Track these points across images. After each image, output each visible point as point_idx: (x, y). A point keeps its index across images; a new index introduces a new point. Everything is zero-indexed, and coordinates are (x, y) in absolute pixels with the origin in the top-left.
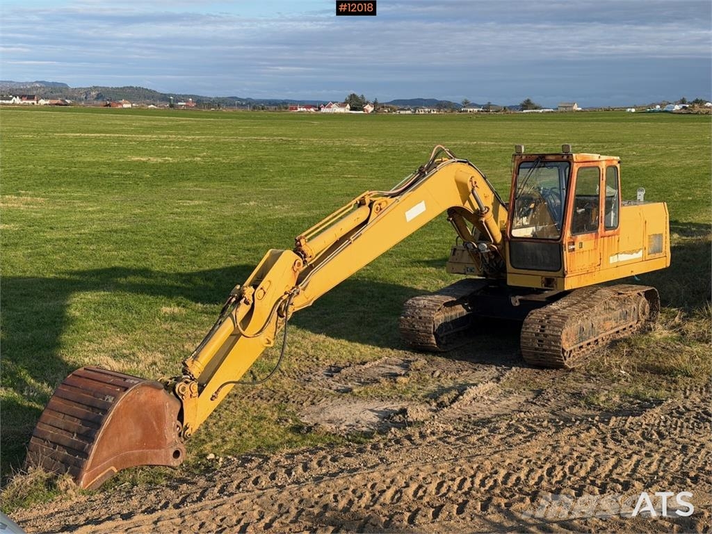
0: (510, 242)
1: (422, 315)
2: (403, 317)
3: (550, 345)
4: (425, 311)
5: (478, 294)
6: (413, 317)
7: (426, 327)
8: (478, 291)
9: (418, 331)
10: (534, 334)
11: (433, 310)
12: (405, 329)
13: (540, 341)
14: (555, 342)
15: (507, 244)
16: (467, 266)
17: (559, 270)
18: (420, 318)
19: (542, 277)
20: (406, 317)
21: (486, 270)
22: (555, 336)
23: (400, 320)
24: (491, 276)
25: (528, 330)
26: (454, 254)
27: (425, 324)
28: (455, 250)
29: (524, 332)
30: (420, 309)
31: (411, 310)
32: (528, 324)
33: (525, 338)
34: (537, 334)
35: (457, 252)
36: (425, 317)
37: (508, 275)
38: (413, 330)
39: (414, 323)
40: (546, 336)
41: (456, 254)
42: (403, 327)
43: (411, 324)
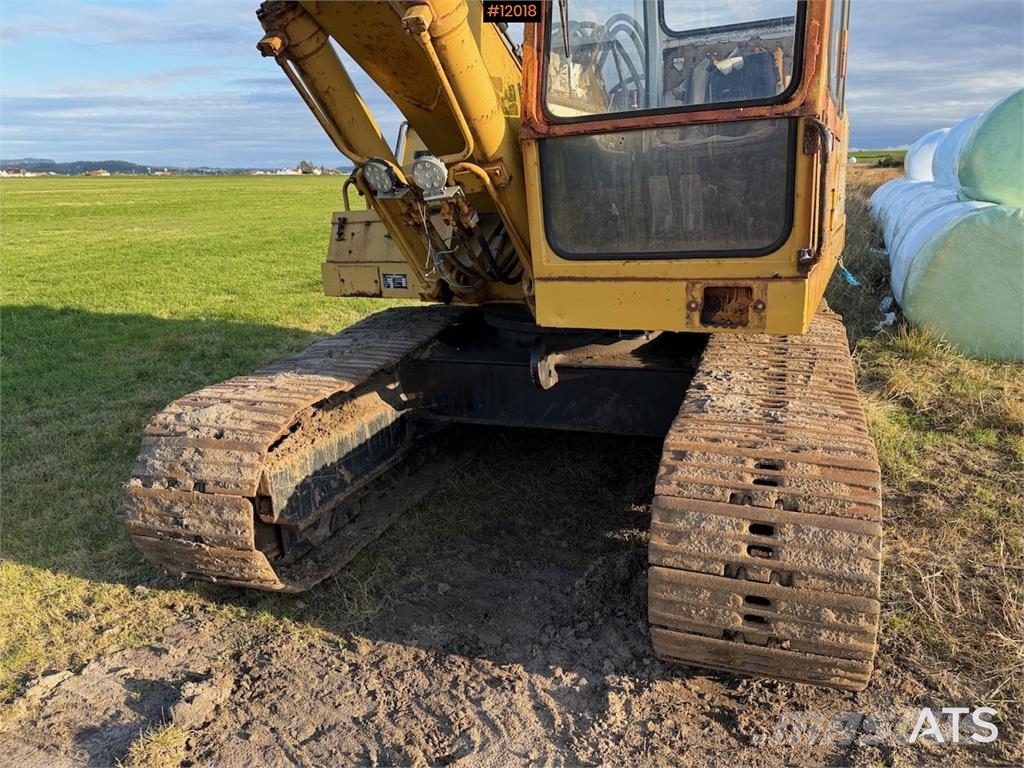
0: (541, 141)
1: (207, 473)
2: (138, 483)
3: (814, 621)
4: (219, 455)
5: (426, 354)
6: (173, 482)
7: (226, 525)
8: (423, 346)
9: (198, 539)
10: (720, 568)
11: (251, 448)
12: (151, 532)
13: (753, 600)
14: (846, 610)
15: (532, 156)
16: (385, 268)
17: (781, 245)
18: (200, 485)
19: (692, 283)
20: (147, 483)
21: (447, 277)
22: (840, 579)
23: (128, 496)
24: (462, 296)
25: (683, 545)
26: (340, 236)
27: (220, 511)
28: (342, 223)
29: (663, 553)
30: (199, 447)
31: (168, 453)
32: (683, 514)
33: (676, 585)
34: (735, 571)
35: (349, 230)
36: (217, 483)
37: (539, 287)
38: (178, 535)
39: (177, 509)
40: (788, 578)
41: (347, 235)
42: (140, 522)
43: (169, 509)
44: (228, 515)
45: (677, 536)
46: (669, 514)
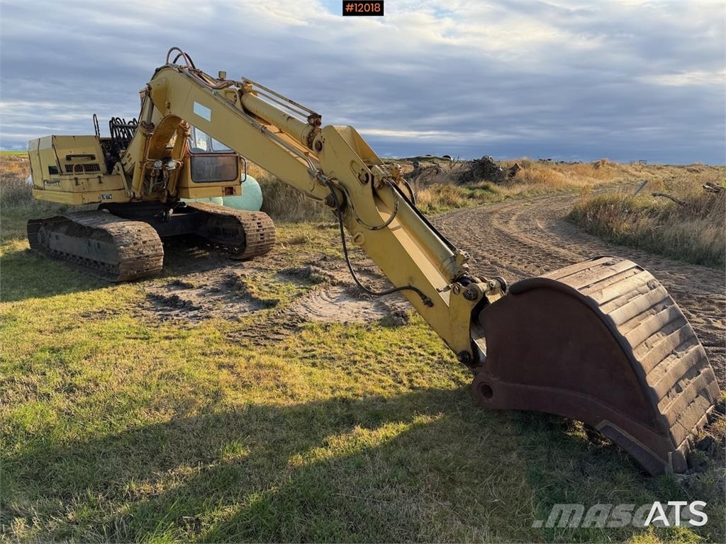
0: (191, 158)
2: (122, 247)
3: (269, 236)
6: (136, 244)
7: (156, 250)
9: (148, 256)
10: (255, 231)
12: (131, 259)
13: (261, 235)
15: (189, 160)
16: (102, 193)
17: (236, 178)
18: (144, 242)
19: (223, 187)
20: (126, 246)
22: (271, 228)
23: (122, 251)
25: (250, 229)
27: (154, 247)
29: (247, 231)
31: (128, 238)
33: (251, 236)
34: (258, 231)
35: (80, 181)
37: (190, 190)
38: (141, 257)
39: (141, 250)
40: (265, 230)
41: (80, 183)
42: (127, 257)
43: (137, 251)
44: (156, 247)
45: (248, 228)
46: (246, 224)
